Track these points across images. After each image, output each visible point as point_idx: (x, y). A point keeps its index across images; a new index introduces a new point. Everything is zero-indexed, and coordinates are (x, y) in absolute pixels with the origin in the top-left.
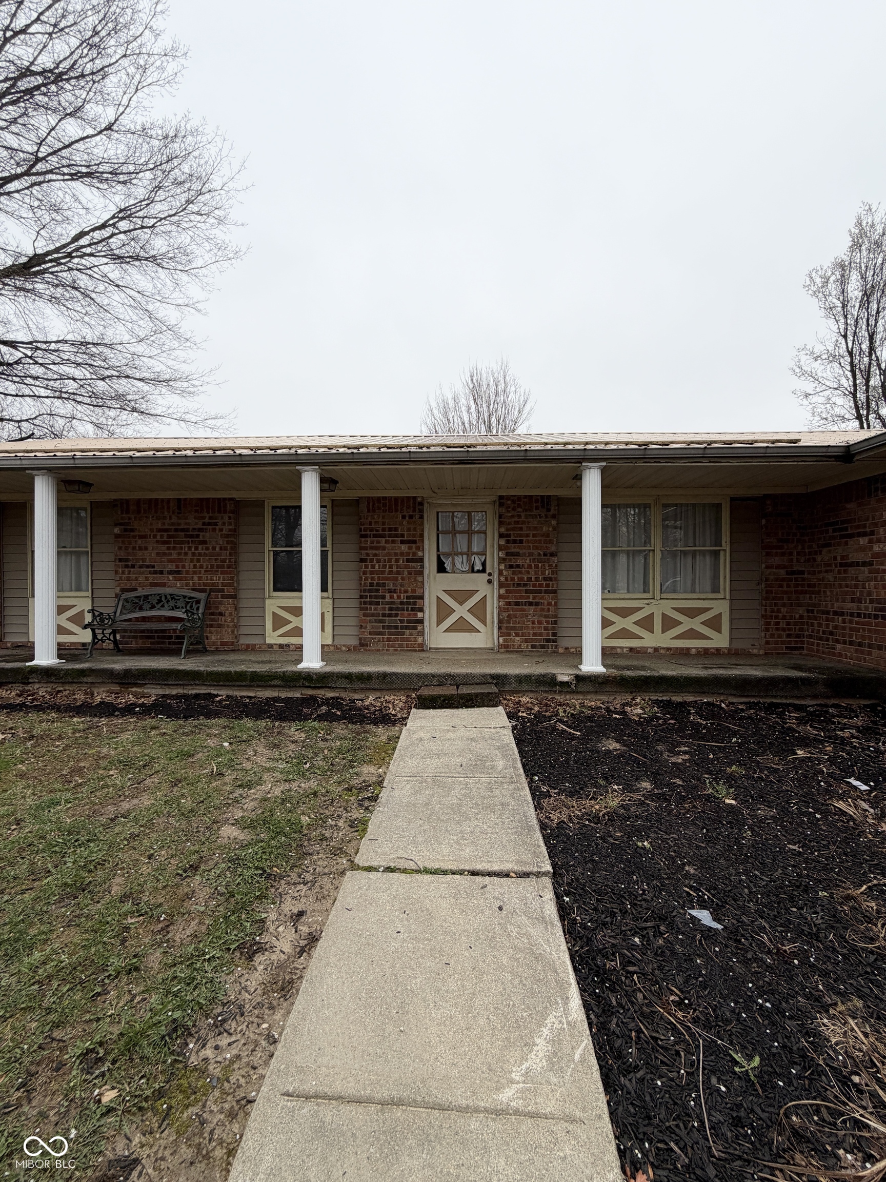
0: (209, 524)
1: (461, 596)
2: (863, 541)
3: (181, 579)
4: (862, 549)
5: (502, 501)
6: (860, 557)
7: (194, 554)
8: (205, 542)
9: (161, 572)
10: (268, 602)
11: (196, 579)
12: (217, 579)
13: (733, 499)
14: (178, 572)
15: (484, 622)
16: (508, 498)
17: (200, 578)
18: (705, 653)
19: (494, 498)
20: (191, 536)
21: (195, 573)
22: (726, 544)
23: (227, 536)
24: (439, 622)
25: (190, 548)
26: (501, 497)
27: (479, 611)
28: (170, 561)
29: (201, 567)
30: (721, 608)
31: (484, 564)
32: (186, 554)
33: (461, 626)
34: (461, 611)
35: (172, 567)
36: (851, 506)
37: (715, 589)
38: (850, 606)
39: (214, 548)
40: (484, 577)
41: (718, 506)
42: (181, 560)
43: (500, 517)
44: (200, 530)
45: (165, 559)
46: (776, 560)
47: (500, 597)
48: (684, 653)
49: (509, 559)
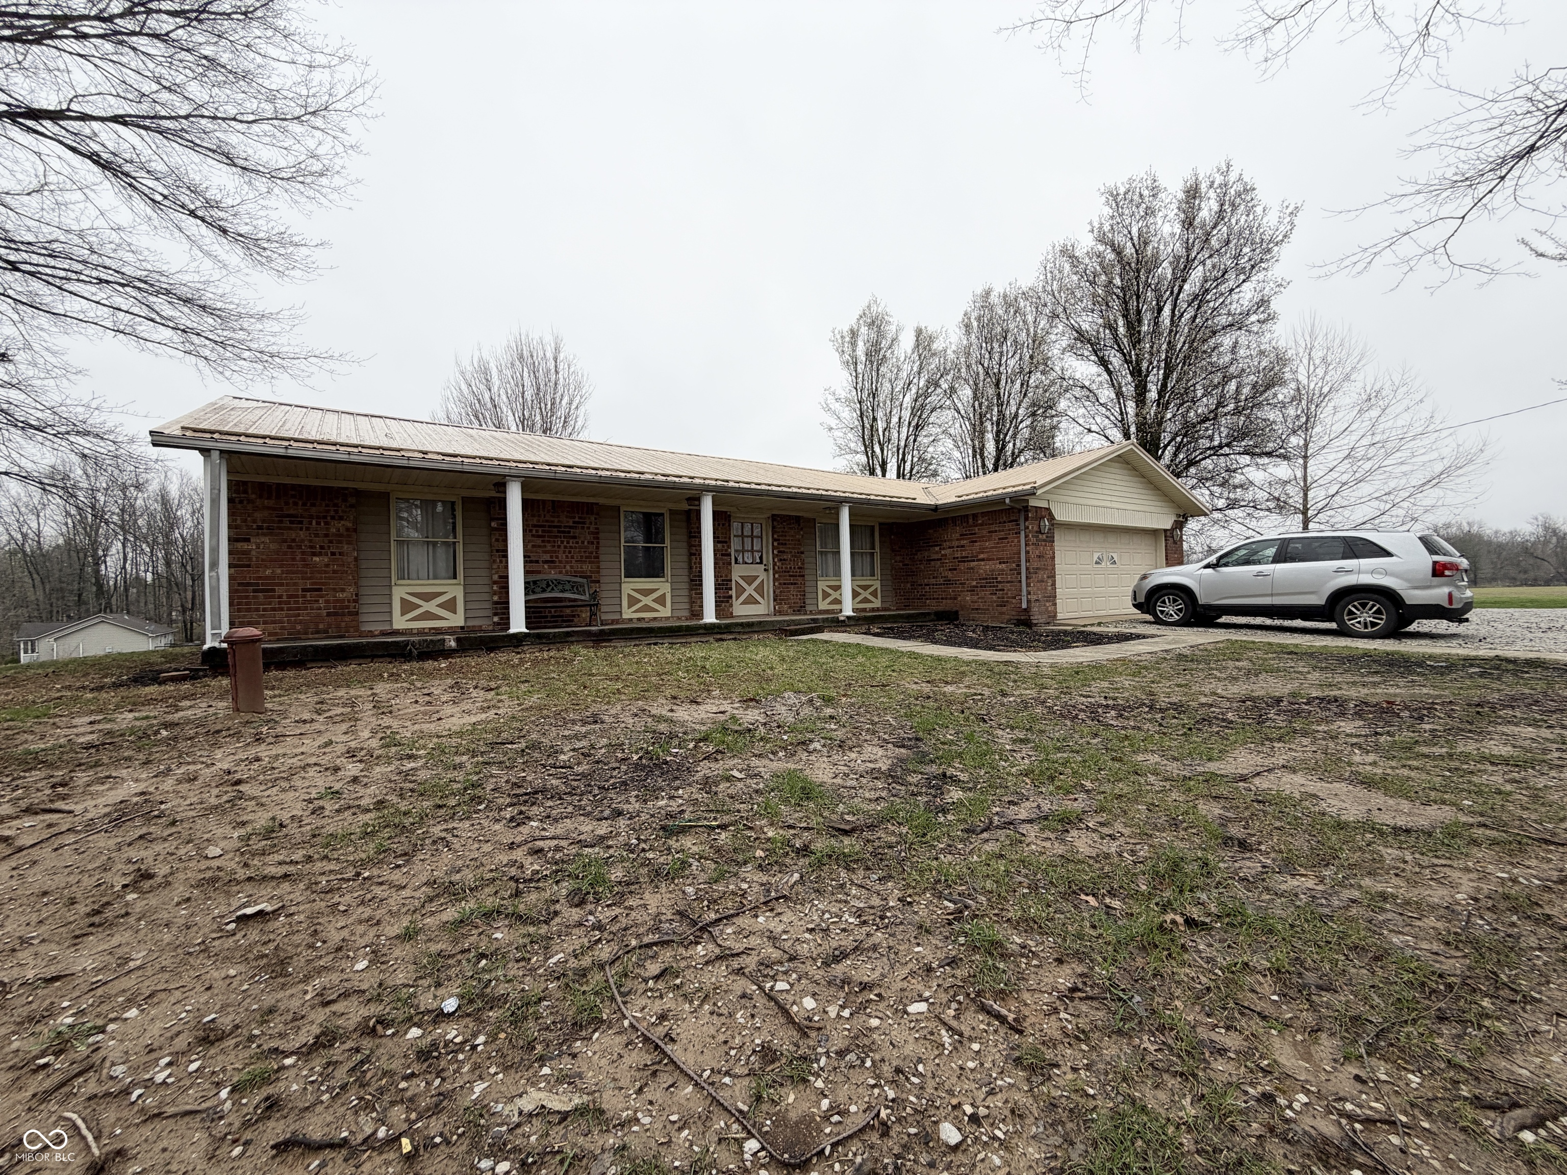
0: (578, 523)
1: (750, 580)
2: (937, 549)
3: (555, 568)
4: (937, 553)
5: (774, 517)
6: (936, 557)
7: (565, 547)
8: (574, 537)
9: (537, 562)
10: (623, 585)
11: (568, 568)
12: (586, 567)
13: (880, 524)
14: (553, 562)
15: (763, 597)
16: (778, 516)
17: (572, 567)
18: (873, 610)
19: (769, 515)
20: (564, 532)
21: (567, 562)
22: (877, 549)
23: (593, 533)
24: (737, 598)
25: (562, 542)
26: (773, 515)
27: (760, 590)
28: (545, 552)
29: (572, 557)
30: (877, 585)
31: (761, 558)
32: (559, 547)
33: (750, 601)
34: (750, 590)
35: (547, 557)
36: (931, 531)
37: (873, 575)
38: (933, 581)
39: (583, 542)
40: (762, 567)
41: (873, 527)
42: (555, 552)
43: (773, 527)
44: (571, 527)
45: (540, 550)
46: (898, 558)
47: (775, 580)
48: (864, 610)
49: (779, 555)
